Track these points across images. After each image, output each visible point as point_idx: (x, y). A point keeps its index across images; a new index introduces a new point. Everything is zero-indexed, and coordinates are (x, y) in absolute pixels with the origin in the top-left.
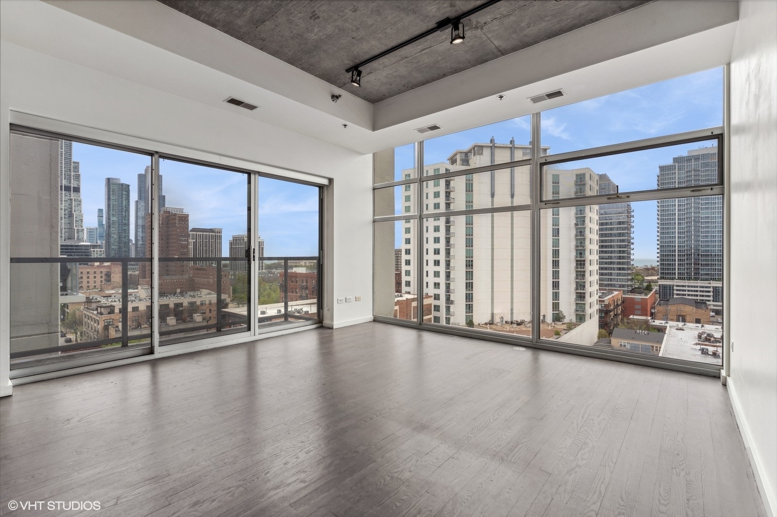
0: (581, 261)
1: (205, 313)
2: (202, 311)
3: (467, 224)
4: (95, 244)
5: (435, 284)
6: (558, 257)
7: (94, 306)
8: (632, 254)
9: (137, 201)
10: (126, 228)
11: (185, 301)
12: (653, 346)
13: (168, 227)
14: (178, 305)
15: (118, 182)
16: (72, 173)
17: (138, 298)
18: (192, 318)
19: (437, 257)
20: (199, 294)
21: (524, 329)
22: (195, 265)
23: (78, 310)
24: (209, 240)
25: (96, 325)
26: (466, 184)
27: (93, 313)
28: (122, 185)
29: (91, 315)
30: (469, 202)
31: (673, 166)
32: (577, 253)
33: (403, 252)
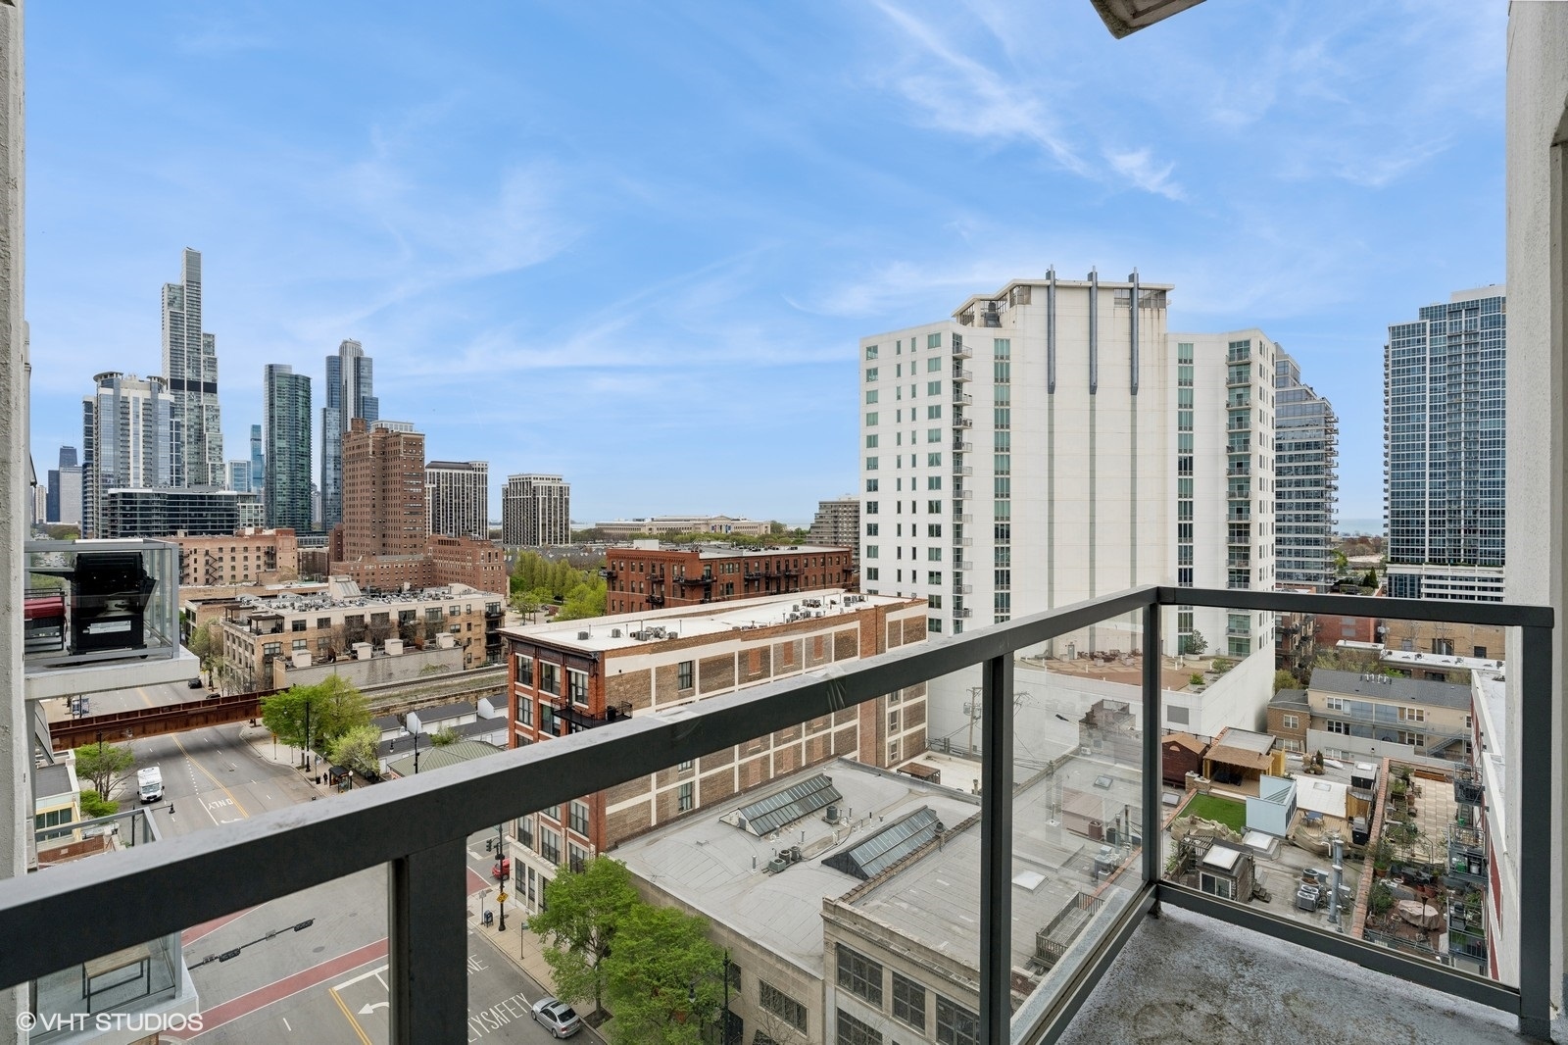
0: (1239, 526)
1: (459, 631)
2: (452, 628)
3: (996, 450)
4: (246, 493)
5: (931, 574)
6: (1191, 519)
7: (244, 616)
8: (1335, 511)
9: (325, 410)
10: (305, 462)
11: (420, 607)
12: (1402, 709)
13: (385, 460)
14: (405, 616)
15: (287, 372)
16: (203, 357)
17: (328, 601)
18: (435, 642)
19: (935, 519)
20: (446, 592)
21: (1122, 670)
22: (436, 535)
23: (214, 624)
24: (463, 484)
25: (247, 654)
26: (996, 365)
27: (241, 631)
28: (296, 377)
29: (238, 634)
30: (1002, 403)
31: (1419, 325)
32: (1230, 510)
33: (863, 508)
